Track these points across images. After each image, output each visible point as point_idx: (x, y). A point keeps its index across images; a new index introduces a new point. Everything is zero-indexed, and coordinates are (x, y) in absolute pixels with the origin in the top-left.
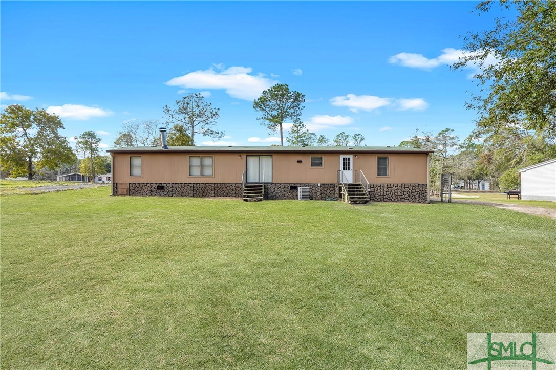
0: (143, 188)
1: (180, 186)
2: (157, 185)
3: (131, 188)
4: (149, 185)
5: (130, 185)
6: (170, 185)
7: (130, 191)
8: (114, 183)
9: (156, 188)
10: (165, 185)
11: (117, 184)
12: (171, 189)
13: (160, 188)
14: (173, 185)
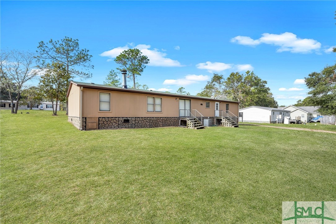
0: (112, 121)
1: (141, 120)
2: (124, 119)
3: (100, 122)
4: (117, 119)
5: (100, 119)
6: (134, 119)
7: (99, 124)
8: (83, 118)
9: (123, 121)
10: (130, 119)
11: (86, 118)
12: (134, 122)
13: (127, 121)
14: (136, 119)
